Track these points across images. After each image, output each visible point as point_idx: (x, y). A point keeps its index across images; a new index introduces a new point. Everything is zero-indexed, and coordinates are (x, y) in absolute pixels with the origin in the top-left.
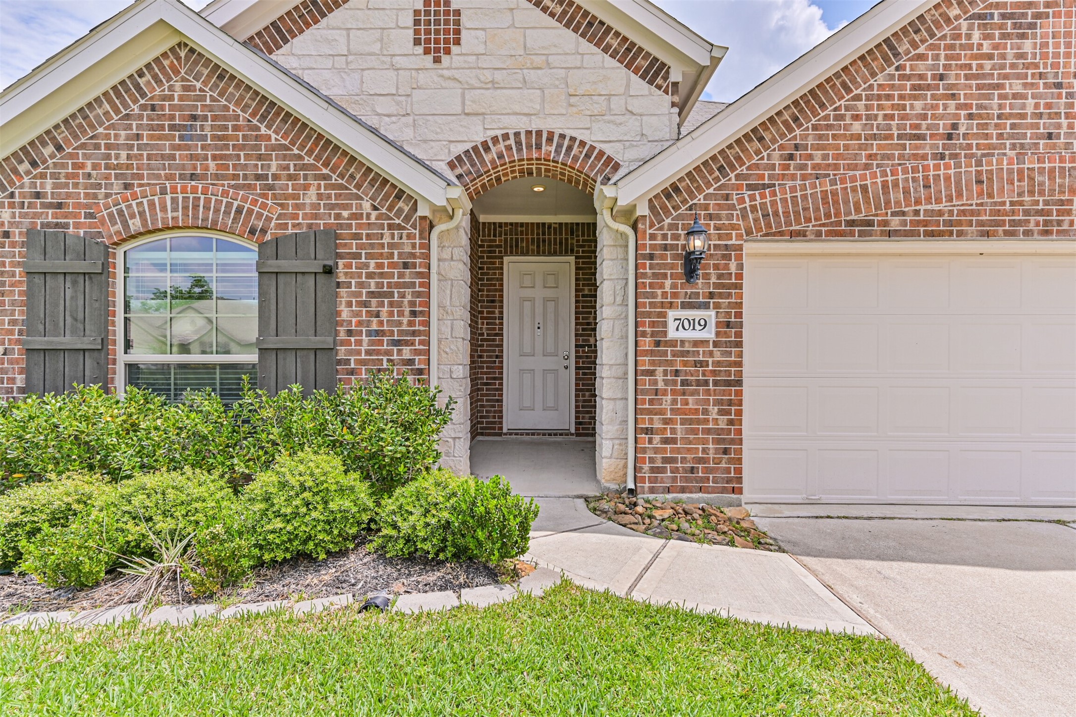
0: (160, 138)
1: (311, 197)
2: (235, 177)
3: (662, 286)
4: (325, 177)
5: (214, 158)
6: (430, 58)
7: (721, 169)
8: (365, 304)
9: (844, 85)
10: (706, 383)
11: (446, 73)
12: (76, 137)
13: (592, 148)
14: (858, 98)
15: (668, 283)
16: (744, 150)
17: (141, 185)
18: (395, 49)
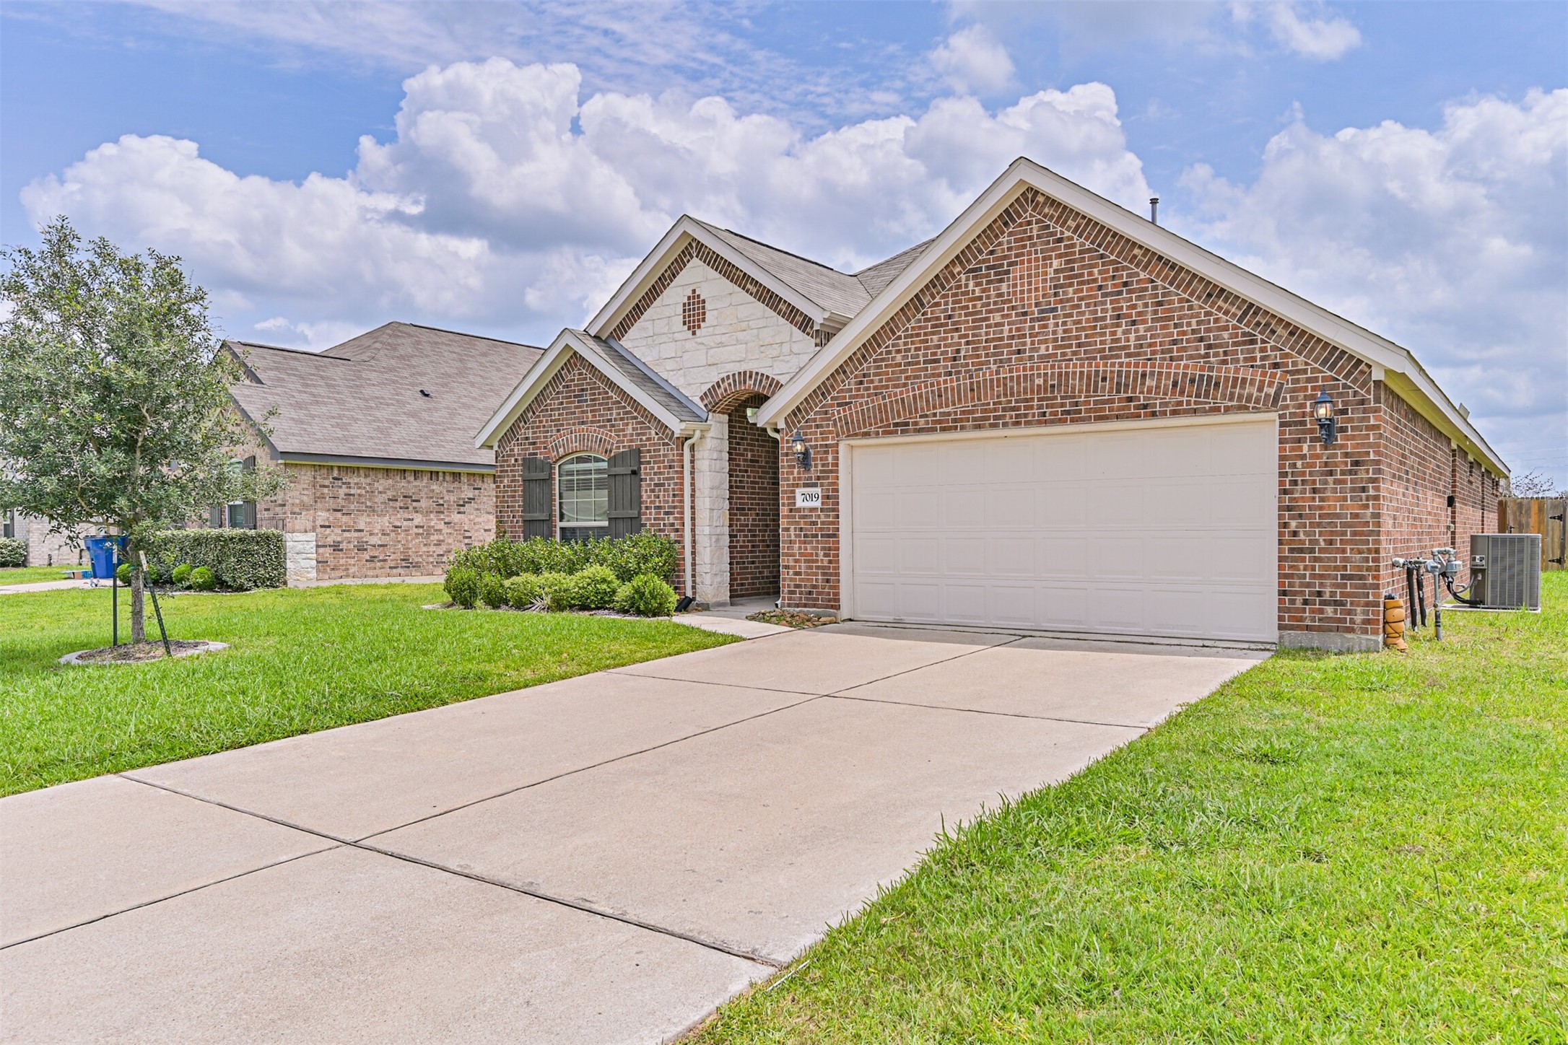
0: (570, 403)
1: (629, 430)
2: (599, 421)
3: (792, 473)
4: (636, 418)
5: (591, 411)
6: (690, 332)
7: (823, 394)
9: (892, 330)
10: (816, 536)
11: (698, 340)
12: (540, 406)
13: (773, 379)
14: (899, 338)
15: (796, 471)
16: (836, 380)
17: (563, 430)
18: (674, 329)
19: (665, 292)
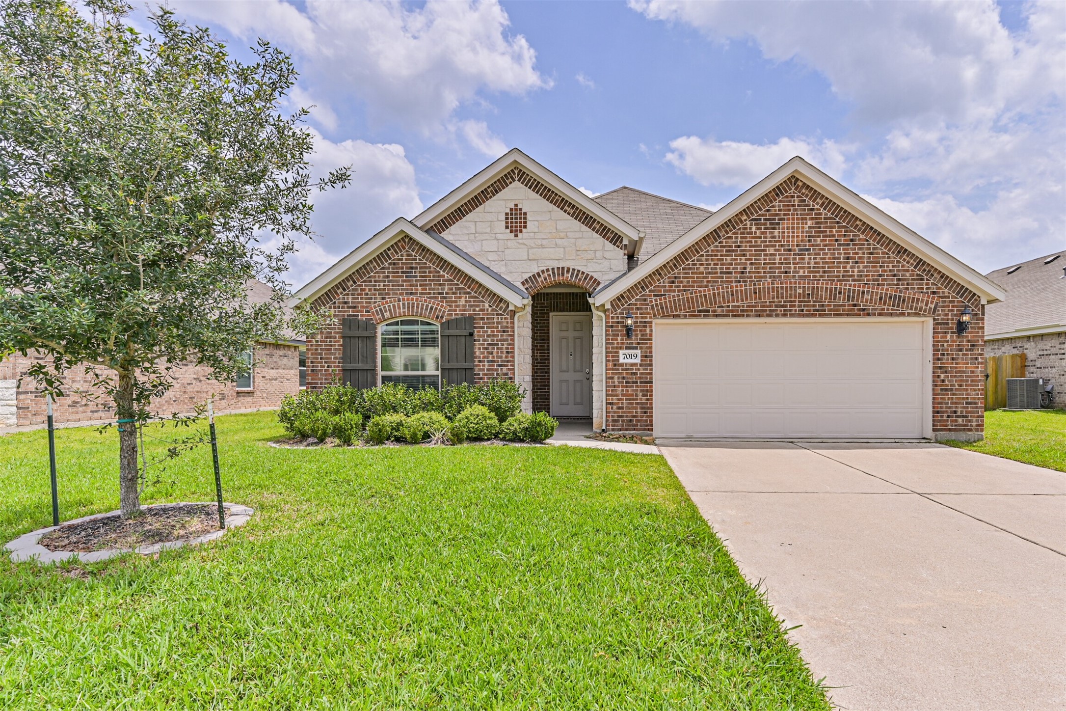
0: (397, 277)
1: (462, 302)
2: (430, 293)
3: (617, 340)
4: (469, 293)
5: (421, 285)
6: (513, 234)
7: (642, 287)
8: (486, 349)
9: (696, 250)
10: (637, 382)
11: (520, 241)
12: (362, 278)
13: (588, 275)
14: (702, 256)
15: (619, 338)
16: (653, 279)
17: (389, 298)
18: (497, 230)
19: (487, 203)
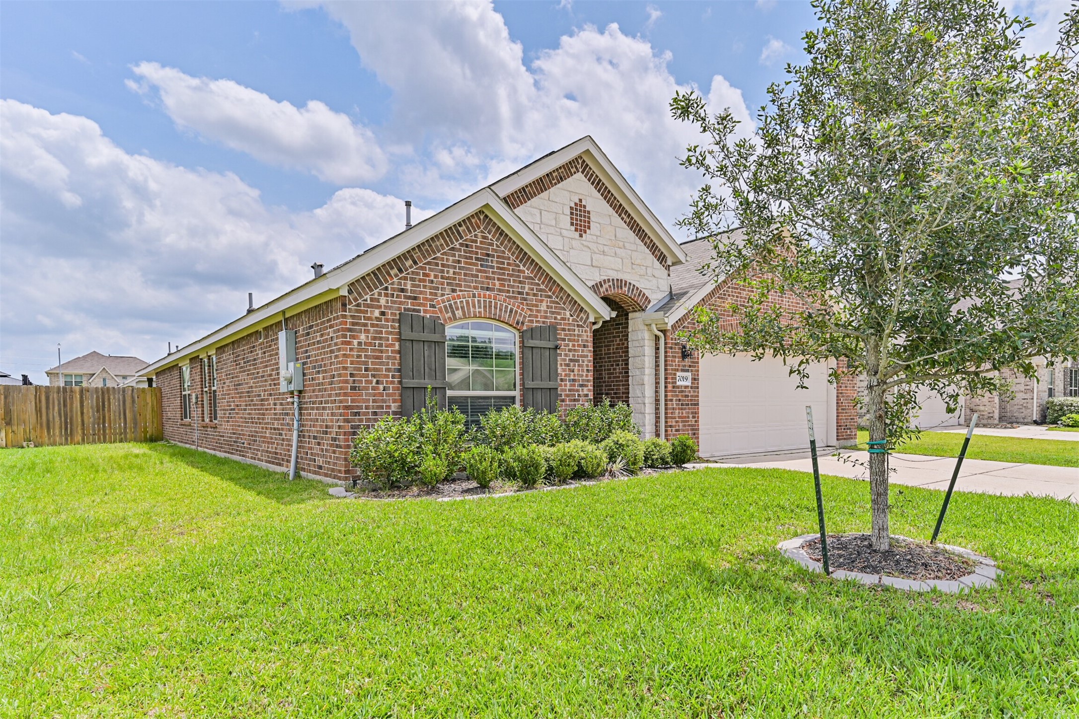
1: (543, 307)
2: (508, 291)
3: (675, 362)
4: (550, 297)
6: (578, 234)
8: (568, 365)
10: (688, 404)
11: (584, 242)
13: (641, 291)
15: (677, 360)
17: (461, 291)
18: (562, 226)
19: (552, 189)
